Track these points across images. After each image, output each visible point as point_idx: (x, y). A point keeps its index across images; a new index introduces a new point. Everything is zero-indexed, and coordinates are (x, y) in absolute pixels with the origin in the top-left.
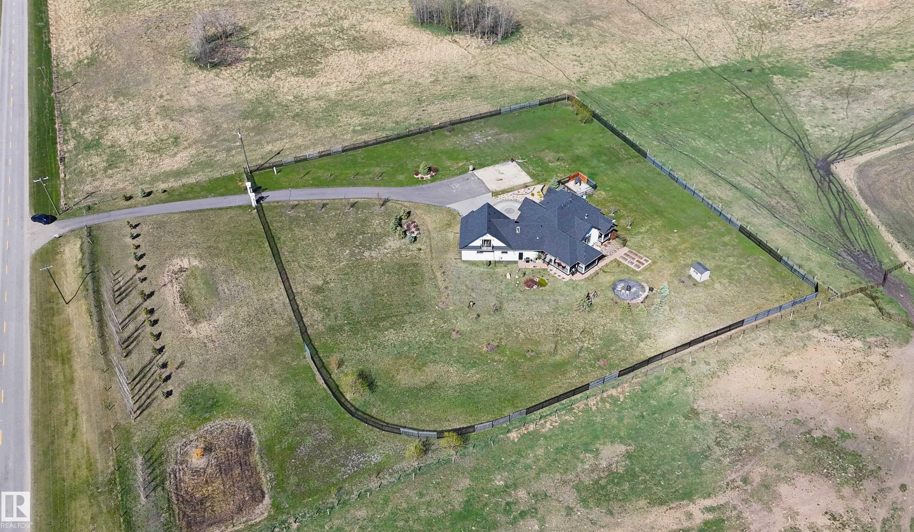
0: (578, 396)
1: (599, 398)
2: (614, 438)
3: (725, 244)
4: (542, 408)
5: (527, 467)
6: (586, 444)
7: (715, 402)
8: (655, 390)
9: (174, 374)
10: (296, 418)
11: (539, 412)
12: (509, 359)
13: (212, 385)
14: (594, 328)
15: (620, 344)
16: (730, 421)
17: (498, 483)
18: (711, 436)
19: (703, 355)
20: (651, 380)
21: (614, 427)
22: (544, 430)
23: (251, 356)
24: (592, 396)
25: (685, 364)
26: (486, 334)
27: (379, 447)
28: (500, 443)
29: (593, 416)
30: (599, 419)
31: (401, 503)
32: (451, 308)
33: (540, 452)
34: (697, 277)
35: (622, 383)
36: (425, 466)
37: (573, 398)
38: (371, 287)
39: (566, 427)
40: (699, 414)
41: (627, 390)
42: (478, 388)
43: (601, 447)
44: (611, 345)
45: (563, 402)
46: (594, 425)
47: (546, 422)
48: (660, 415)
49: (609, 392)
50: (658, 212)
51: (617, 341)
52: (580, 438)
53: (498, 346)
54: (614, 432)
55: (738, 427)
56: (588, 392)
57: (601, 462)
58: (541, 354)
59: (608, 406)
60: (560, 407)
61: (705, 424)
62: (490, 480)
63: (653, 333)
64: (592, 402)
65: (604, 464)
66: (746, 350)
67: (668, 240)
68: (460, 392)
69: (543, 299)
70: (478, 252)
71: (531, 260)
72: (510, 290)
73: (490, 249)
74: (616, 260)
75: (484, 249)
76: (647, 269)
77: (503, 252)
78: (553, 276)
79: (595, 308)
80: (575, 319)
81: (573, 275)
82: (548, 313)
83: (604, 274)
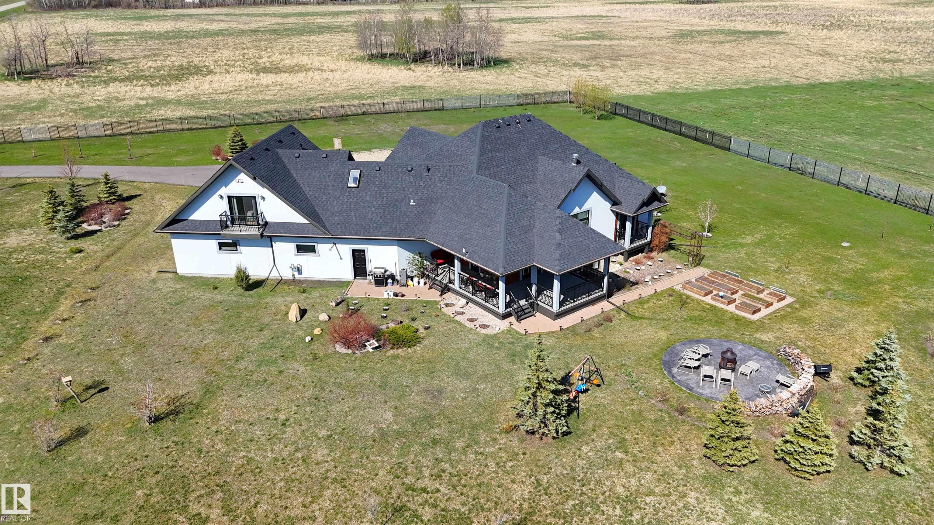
67: (831, 260)
69: (384, 385)
70: (221, 245)
71: (392, 277)
72: (276, 353)
73: (255, 231)
74: (671, 292)
75: (235, 230)
76: (783, 317)
77: (300, 249)
78: (450, 320)
79: (591, 424)
80: (492, 464)
81: (519, 319)
82: (384, 435)
83: (630, 322)
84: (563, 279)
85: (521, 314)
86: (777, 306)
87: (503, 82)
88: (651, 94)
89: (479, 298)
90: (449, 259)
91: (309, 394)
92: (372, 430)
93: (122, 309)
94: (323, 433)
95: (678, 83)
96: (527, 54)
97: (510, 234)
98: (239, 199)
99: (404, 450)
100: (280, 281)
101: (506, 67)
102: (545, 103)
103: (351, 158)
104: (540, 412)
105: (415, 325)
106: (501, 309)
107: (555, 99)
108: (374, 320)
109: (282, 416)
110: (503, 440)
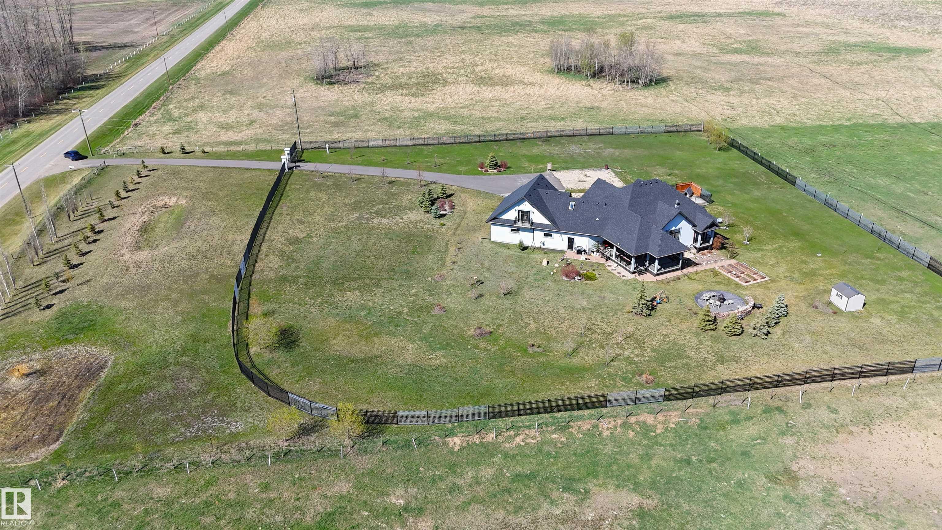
0: (586, 412)
1: (619, 422)
2: (624, 481)
3: (901, 279)
4: (519, 415)
5: (455, 489)
6: (572, 480)
7: (835, 468)
8: (724, 429)
9: (70, 289)
10: (171, 360)
11: (511, 419)
12: (499, 350)
13: (102, 307)
14: (649, 336)
15: (684, 361)
16: (860, 503)
17: (394, 501)
18: (815, 518)
19: (827, 398)
20: (720, 414)
21: (629, 466)
22: (508, 445)
23: (169, 289)
24: (611, 417)
25: (790, 404)
26: (481, 316)
27: (251, 415)
28: (430, 447)
29: (600, 443)
30: (608, 450)
31: (230, 491)
32: (449, 283)
33: (488, 472)
34: (840, 302)
35: (669, 410)
36: (297, 452)
37: (575, 413)
38: (359, 248)
39: (546, 448)
40: (799, 479)
41: (673, 420)
42: (435, 373)
43: (595, 490)
44: (670, 360)
45: (558, 415)
46: (596, 455)
47: (516, 435)
48: (722, 465)
49: (642, 418)
50: (796, 234)
51: (680, 357)
52: (564, 468)
53: (491, 332)
54: (627, 473)
55: (877, 516)
56: (604, 410)
57: (588, 510)
58: (552, 351)
59: (631, 434)
60: (550, 420)
61: (808, 498)
62: (384, 494)
63: (744, 356)
64: (606, 425)
65: (590, 515)
66: (914, 406)
67: (805, 262)
68: (406, 374)
69: (583, 293)
70: (512, 230)
71: (585, 251)
72: (540, 277)
73: (528, 226)
74: (713, 270)
75: (520, 225)
76: (759, 286)
77: (545, 235)
78: (609, 272)
79: (660, 314)
80: (622, 321)
81: (639, 274)
82: (584, 308)
83: (688, 281)
84: (660, 260)
85: (640, 273)
86: (760, 280)
87: (658, 106)
88: (767, 127)
89: (623, 264)
90: (612, 246)
91: (556, 292)
92: (579, 307)
93: (476, 253)
94: (562, 305)
95: (795, 115)
96: (684, 71)
97: (639, 239)
98: (523, 212)
99: (591, 313)
100: (535, 248)
101: (664, 88)
102: (685, 131)
103: (571, 196)
104: (641, 306)
105: (594, 272)
106: (632, 270)
107: (694, 128)
108: (578, 268)
109: (547, 299)
110: (626, 315)
